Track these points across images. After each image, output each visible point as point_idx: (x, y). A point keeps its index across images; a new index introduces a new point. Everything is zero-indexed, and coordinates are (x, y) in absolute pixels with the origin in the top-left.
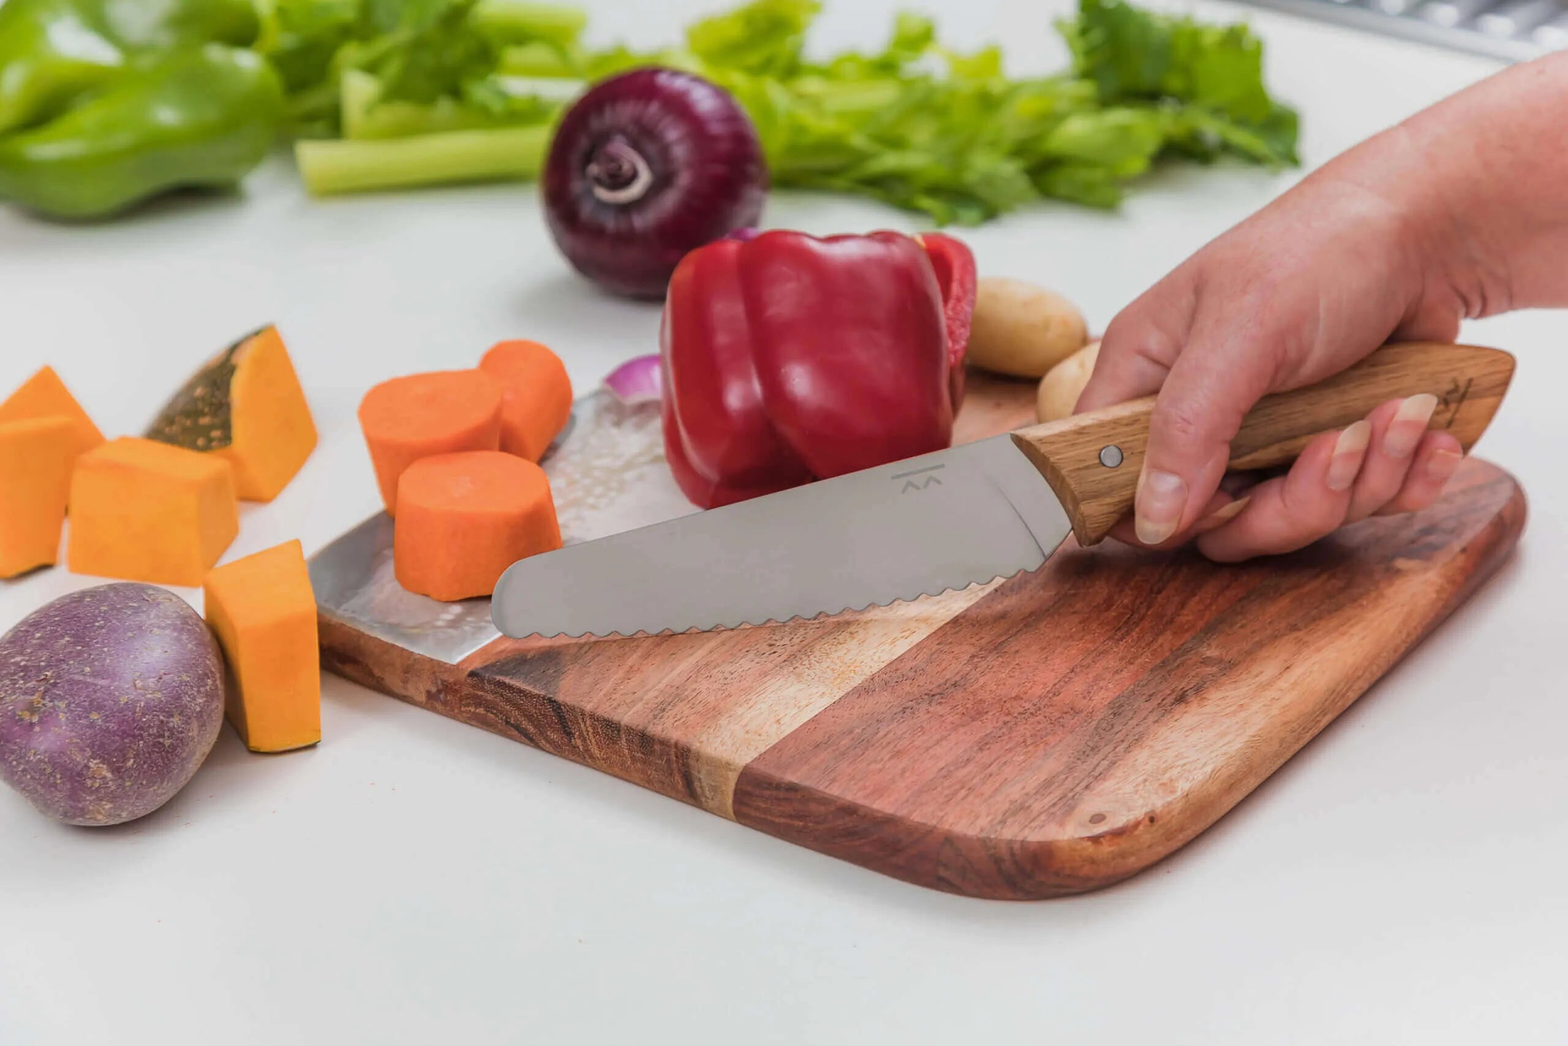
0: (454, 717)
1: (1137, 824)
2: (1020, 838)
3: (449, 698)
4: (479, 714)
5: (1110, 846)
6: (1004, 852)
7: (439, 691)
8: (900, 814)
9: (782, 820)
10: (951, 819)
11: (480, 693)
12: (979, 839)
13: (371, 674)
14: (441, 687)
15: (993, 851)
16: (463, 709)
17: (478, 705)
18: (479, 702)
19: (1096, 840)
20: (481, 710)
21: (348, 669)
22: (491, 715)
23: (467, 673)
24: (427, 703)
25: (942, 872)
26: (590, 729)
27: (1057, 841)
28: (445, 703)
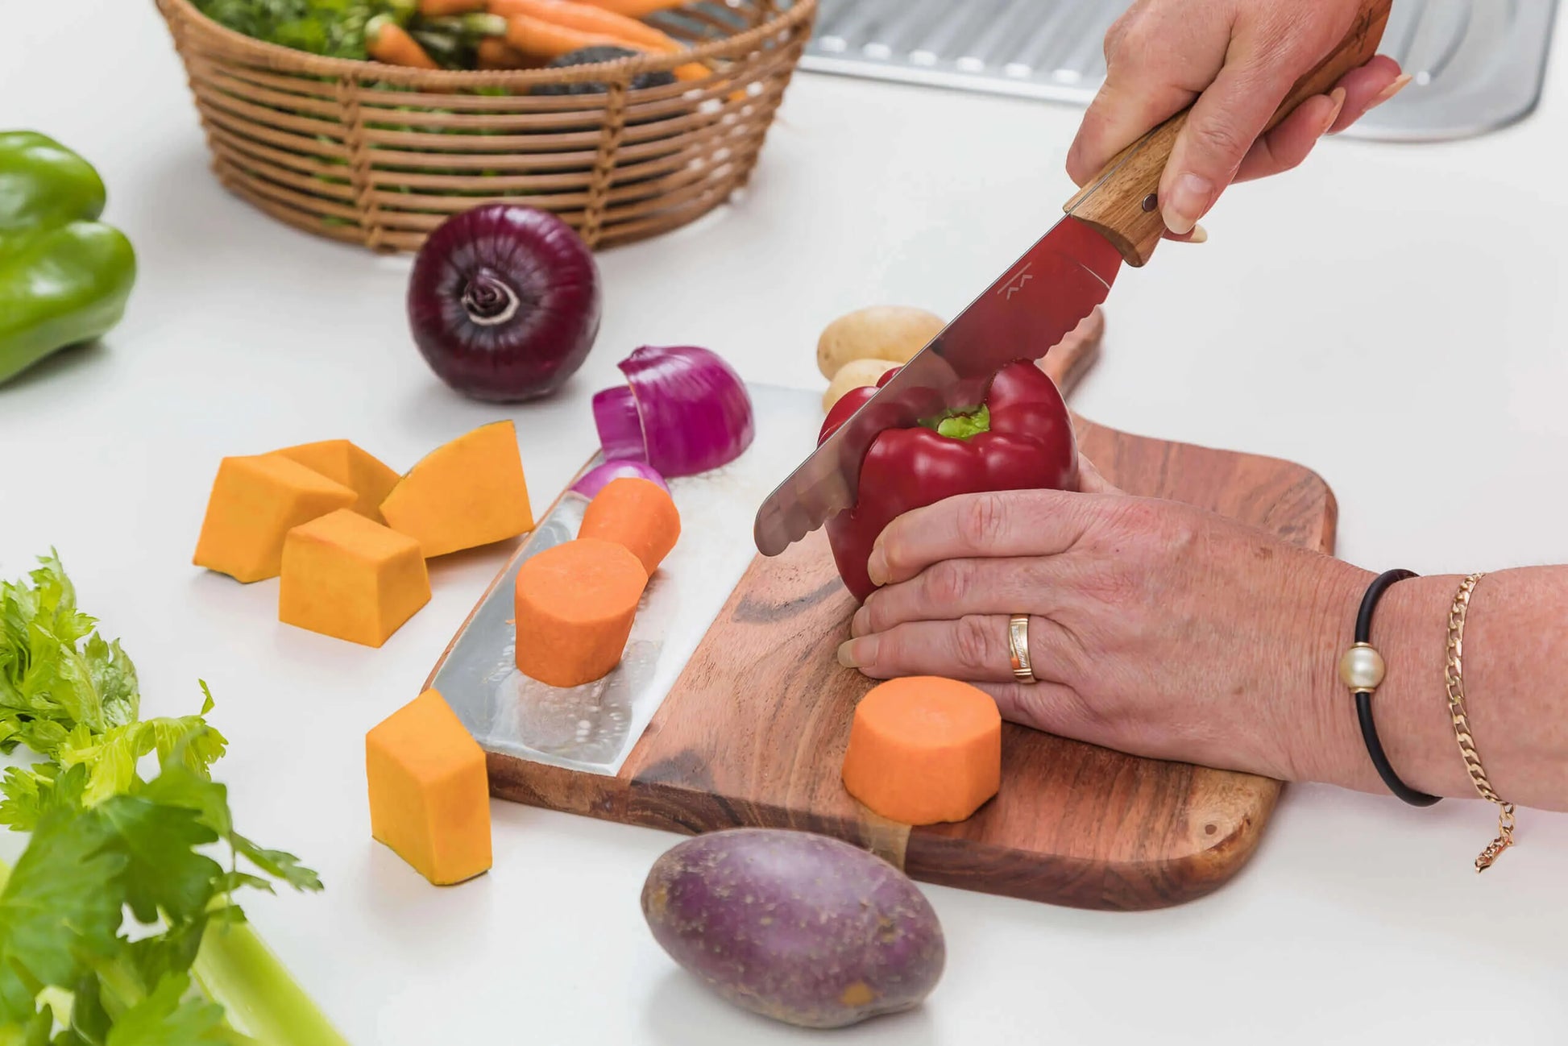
0: (619, 821)
1: (1241, 828)
2: (1164, 858)
3: (614, 806)
4: (647, 816)
5: (1230, 850)
6: (1156, 871)
7: (604, 801)
8: (1059, 853)
9: (954, 872)
10: (1102, 850)
11: (647, 798)
12: (1133, 865)
13: (533, 793)
14: (605, 796)
15: (1147, 873)
16: (629, 813)
17: (644, 809)
18: (645, 806)
19: (1219, 847)
20: (649, 813)
21: (508, 792)
22: (659, 816)
23: (630, 782)
24: (590, 812)
25: (1106, 896)
26: (758, 817)
27: (1193, 855)
28: (609, 811)
